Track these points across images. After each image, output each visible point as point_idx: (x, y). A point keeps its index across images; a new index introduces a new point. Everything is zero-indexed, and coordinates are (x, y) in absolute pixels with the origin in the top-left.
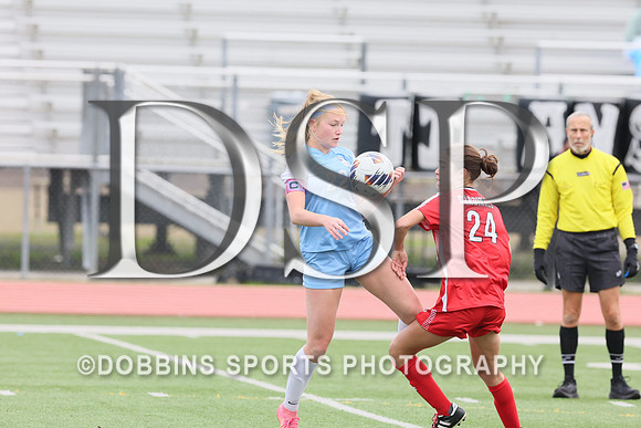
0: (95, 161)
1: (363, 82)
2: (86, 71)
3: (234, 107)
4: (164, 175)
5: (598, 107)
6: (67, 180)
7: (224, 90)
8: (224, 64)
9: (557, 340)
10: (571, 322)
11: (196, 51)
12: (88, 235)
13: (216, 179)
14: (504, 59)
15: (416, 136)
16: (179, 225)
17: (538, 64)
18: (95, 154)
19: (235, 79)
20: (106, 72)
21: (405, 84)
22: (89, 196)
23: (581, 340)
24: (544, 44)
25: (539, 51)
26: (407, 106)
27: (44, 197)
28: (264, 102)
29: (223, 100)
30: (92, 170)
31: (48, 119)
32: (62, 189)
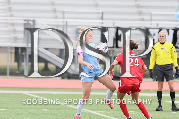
0: (28, 45)
1: (102, 23)
2: (25, 20)
3: (66, 30)
4: (47, 49)
5: (168, 30)
6: (20, 51)
7: (63, 26)
8: (64, 18)
9: (156, 95)
10: (160, 90)
11: (56, 14)
12: (25, 66)
13: (61, 50)
14: (142, 17)
15: (117, 38)
16: (51, 63)
17: (151, 18)
18: (28, 43)
19: (67, 22)
20: (30, 21)
21: (114, 24)
22: (26, 55)
23: (163, 95)
24: (153, 12)
25: (151, 15)
26: (115, 30)
27: (13, 55)
28: (75, 29)
29: (63, 28)
30: (27, 48)
31: (14, 33)
32: (18, 53)
